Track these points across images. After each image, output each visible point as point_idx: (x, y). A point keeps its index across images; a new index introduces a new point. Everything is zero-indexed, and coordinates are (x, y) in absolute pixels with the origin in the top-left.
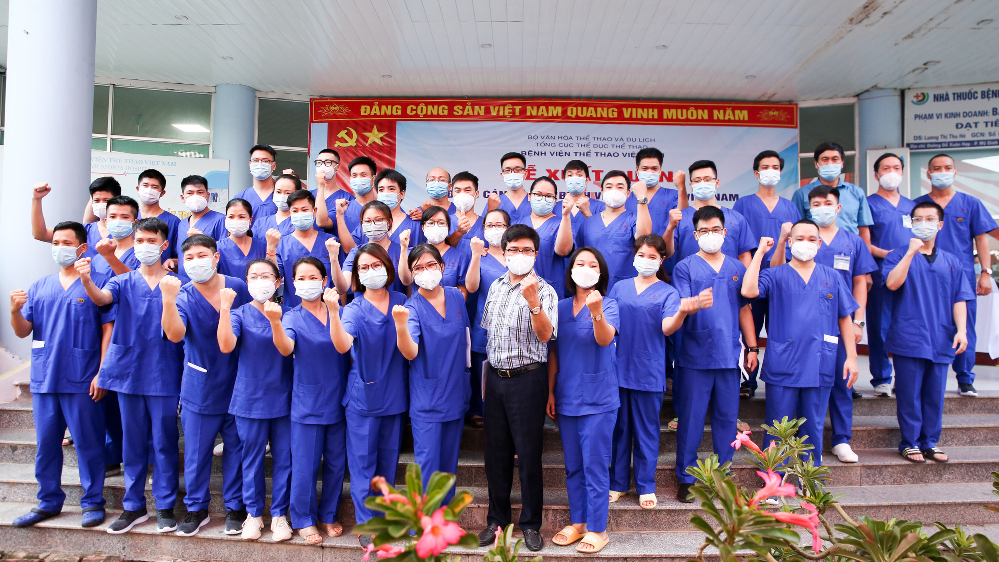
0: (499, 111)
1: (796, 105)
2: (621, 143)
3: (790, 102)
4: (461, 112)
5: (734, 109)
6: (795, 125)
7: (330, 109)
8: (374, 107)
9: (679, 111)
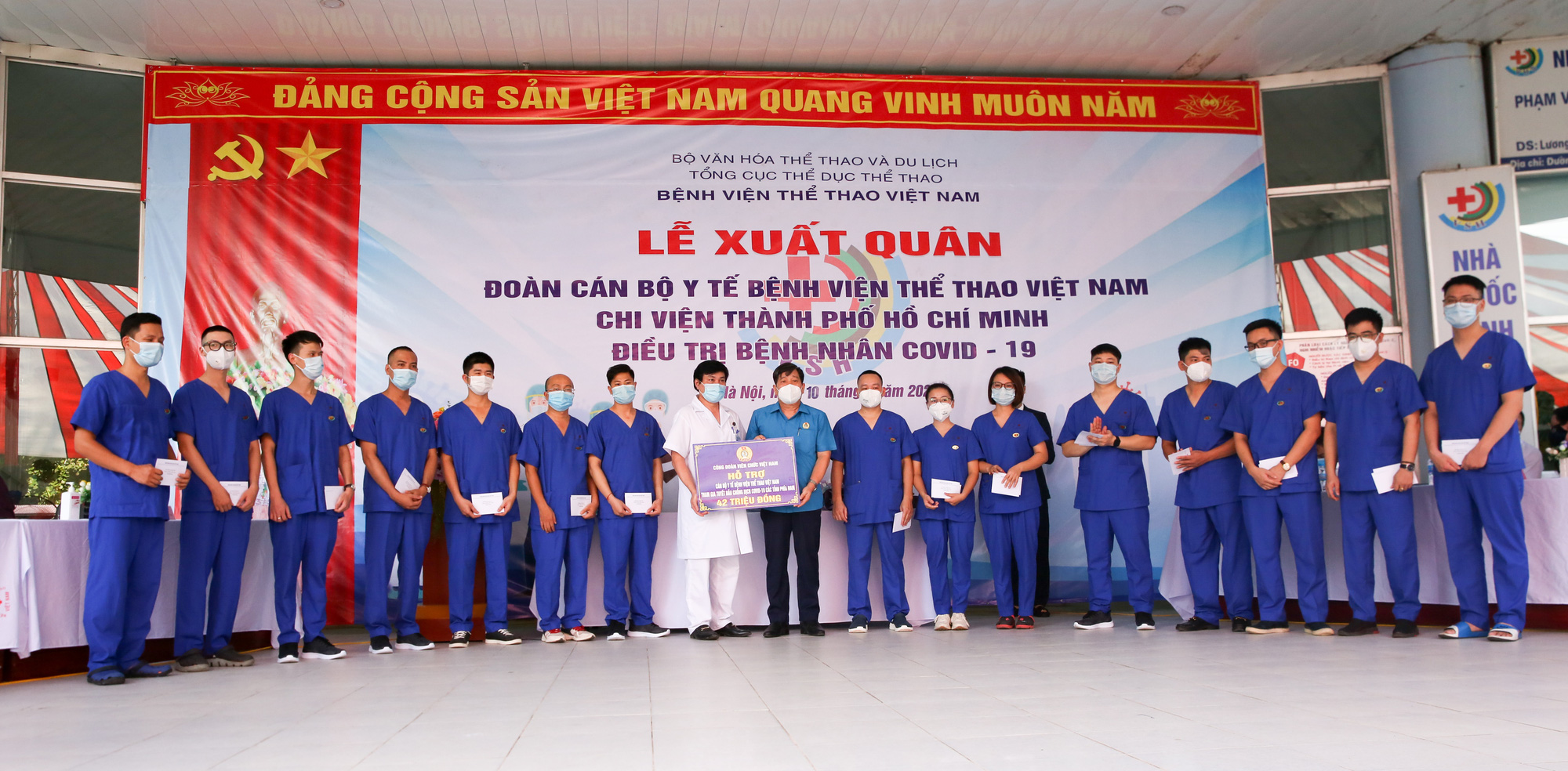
0: (602, 98)
1: (1256, 84)
2: (884, 169)
3: (1241, 79)
4: (514, 103)
5: (1125, 94)
6: (1255, 129)
7: (195, 92)
8: (307, 89)
9: (1008, 98)
